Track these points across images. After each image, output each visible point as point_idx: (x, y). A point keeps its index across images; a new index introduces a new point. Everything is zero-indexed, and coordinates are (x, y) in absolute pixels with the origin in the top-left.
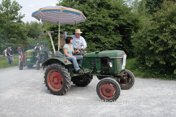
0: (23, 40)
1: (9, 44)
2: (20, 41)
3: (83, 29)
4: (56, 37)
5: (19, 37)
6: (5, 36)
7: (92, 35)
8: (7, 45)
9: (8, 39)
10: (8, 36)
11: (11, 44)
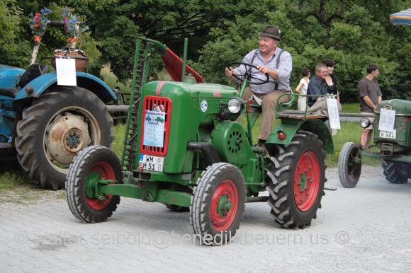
0: (391, 38)
1: (320, 51)
2: (380, 40)
5: (375, 20)
6: (310, 9)
8: (309, 56)
9: (320, 26)
10: (322, 9)
11: (332, 55)
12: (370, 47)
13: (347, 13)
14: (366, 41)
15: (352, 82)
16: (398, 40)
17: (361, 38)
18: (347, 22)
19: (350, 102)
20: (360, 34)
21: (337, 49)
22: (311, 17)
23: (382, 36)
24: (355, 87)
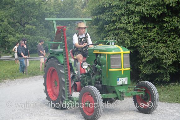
0: (47, 30)
1: (22, 35)
2: (43, 30)
3: (159, 10)
4: (107, 26)
5: (40, 23)
6: (17, 21)
7: (178, 22)
8: (18, 38)
9: (21, 27)
10: (21, 21)
11: (26, 37)
12: (40, 33)
13: (30, 22)
14: (38, 31)
15: (35, 46)
16: (49, 30)
17: (36, 30)
18: (31, 25)
19: (35, 53)
20: (35, 29)
21: (28, 34)
22: (18, 23)
23: (43, 29)
24: (36, 48)
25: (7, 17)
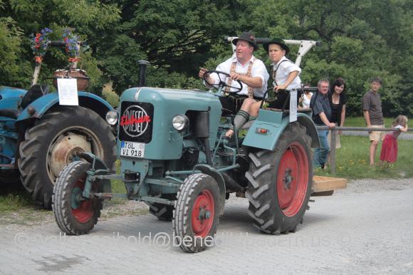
12: (372, 60)
16: (399, 52)
17: (363, 52)
18: (349, 36)
19: (354, 116)
20: (361, 48)
21: (339, 63)
22: (312, 31)
23: (383, 49)
24: (358, 101)
25: (285, 12)
